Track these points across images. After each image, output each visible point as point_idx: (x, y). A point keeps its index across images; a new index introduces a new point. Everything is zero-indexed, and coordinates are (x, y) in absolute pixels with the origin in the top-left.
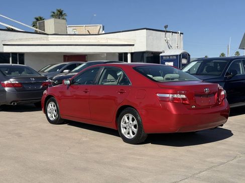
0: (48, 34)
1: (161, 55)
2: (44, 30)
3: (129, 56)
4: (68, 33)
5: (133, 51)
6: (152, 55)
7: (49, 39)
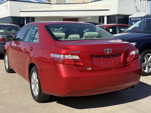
0: (52, 4)
1: (130, 17)
2: (50, 1)
3: (105, 18)
4: (66, 3)
5: (108, 15)
6: (123, 17)
7: (53, 7)
